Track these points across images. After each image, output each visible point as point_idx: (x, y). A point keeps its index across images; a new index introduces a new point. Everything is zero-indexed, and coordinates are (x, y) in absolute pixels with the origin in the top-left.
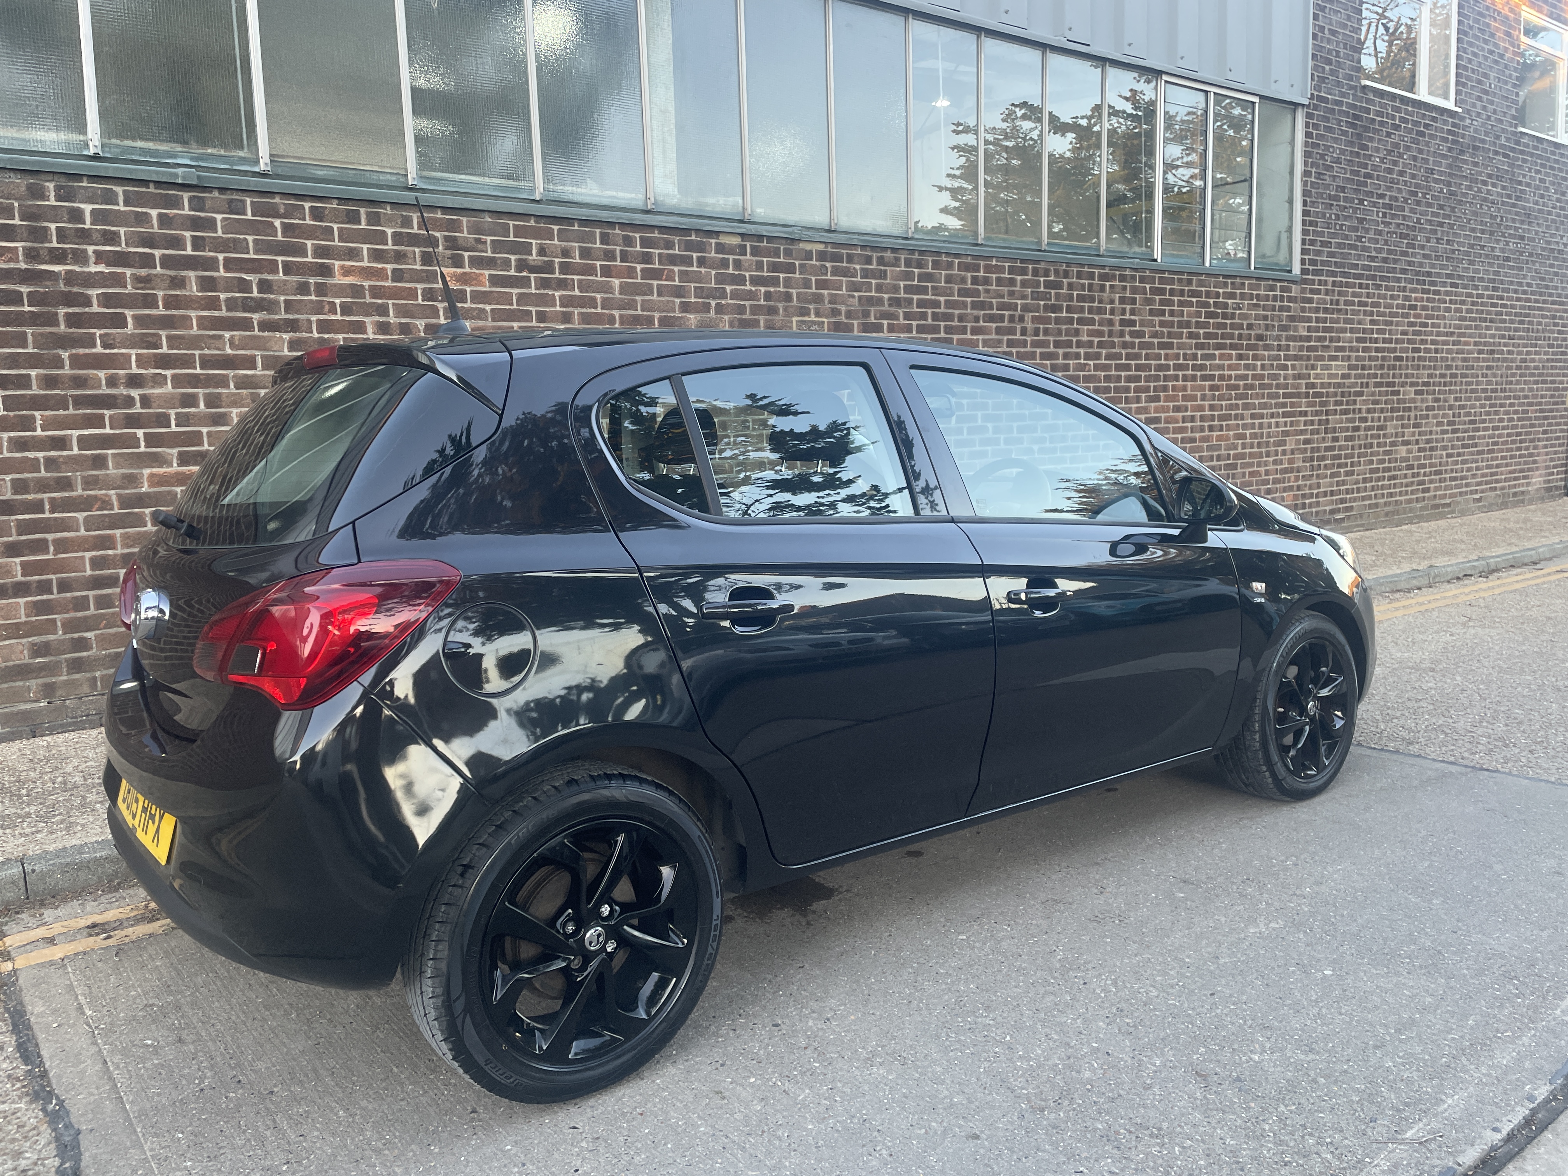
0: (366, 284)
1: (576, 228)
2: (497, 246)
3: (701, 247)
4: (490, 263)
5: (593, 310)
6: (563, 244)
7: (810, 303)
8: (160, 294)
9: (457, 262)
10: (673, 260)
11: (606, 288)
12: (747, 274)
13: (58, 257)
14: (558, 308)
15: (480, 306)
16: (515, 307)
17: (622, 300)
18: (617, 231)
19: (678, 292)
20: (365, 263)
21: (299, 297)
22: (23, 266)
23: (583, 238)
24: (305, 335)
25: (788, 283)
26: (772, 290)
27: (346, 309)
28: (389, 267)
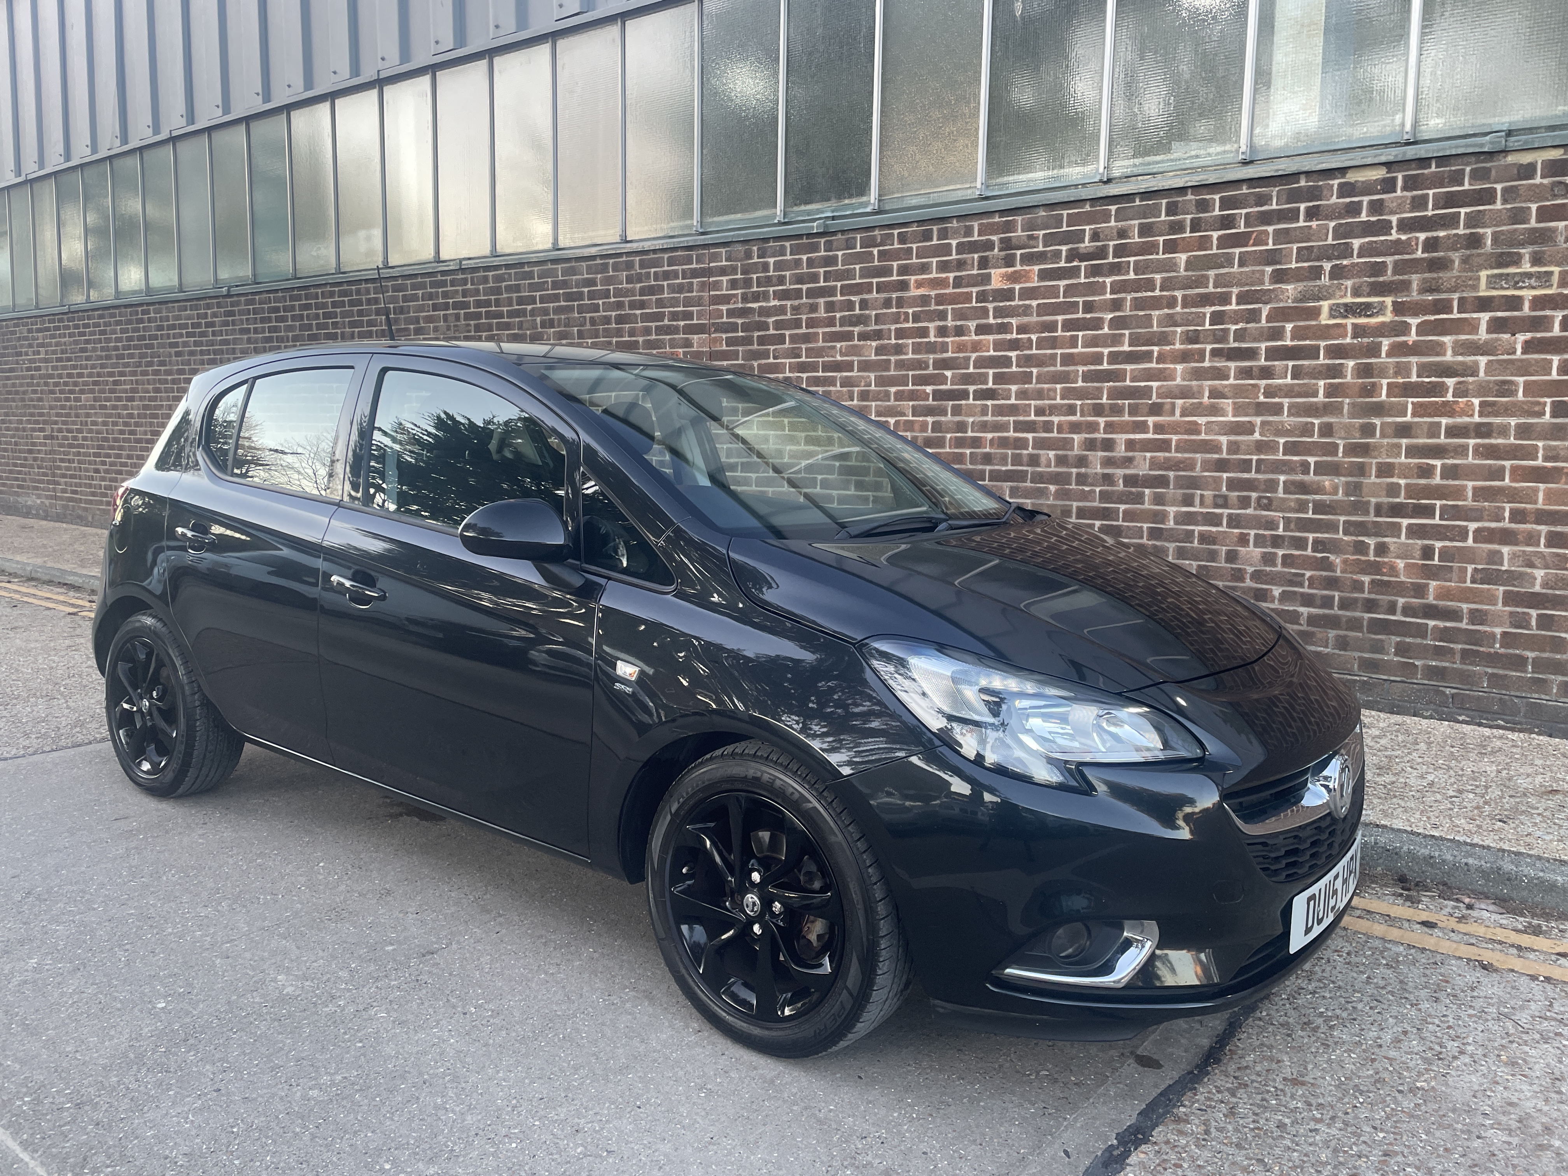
0: (933, 293)
1: (1138, 203)
2: (1049, 240)
3: (1313, 194)
4: (1041, 257)
5: (1150, 294)
6: (1120, 224)
7: (1522, 244)
8: (804, 317)
9: (1009, 261)
10: (1266, 218)
11: (1171, 266)
12: (1394, 219)
13: (756, 297)
14: (1108, 296)
15: (1027, 302)
16: (1061, 299)
17: (1188, 278)
18: (1190, 197)
19: (1271, 258)
20: (934, 275)
21: (885, 311)
22: (740, 305)
23: (1144, 213)
24: (886, 342)
25: (1473, 221)
26: (1442, 234)
27: (916, 318)
28: (951, 275)
